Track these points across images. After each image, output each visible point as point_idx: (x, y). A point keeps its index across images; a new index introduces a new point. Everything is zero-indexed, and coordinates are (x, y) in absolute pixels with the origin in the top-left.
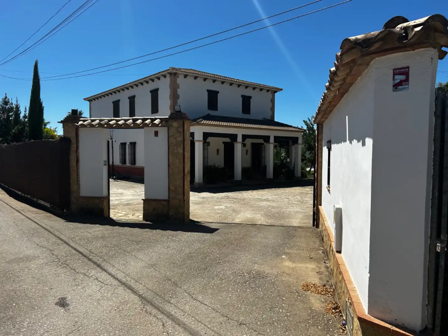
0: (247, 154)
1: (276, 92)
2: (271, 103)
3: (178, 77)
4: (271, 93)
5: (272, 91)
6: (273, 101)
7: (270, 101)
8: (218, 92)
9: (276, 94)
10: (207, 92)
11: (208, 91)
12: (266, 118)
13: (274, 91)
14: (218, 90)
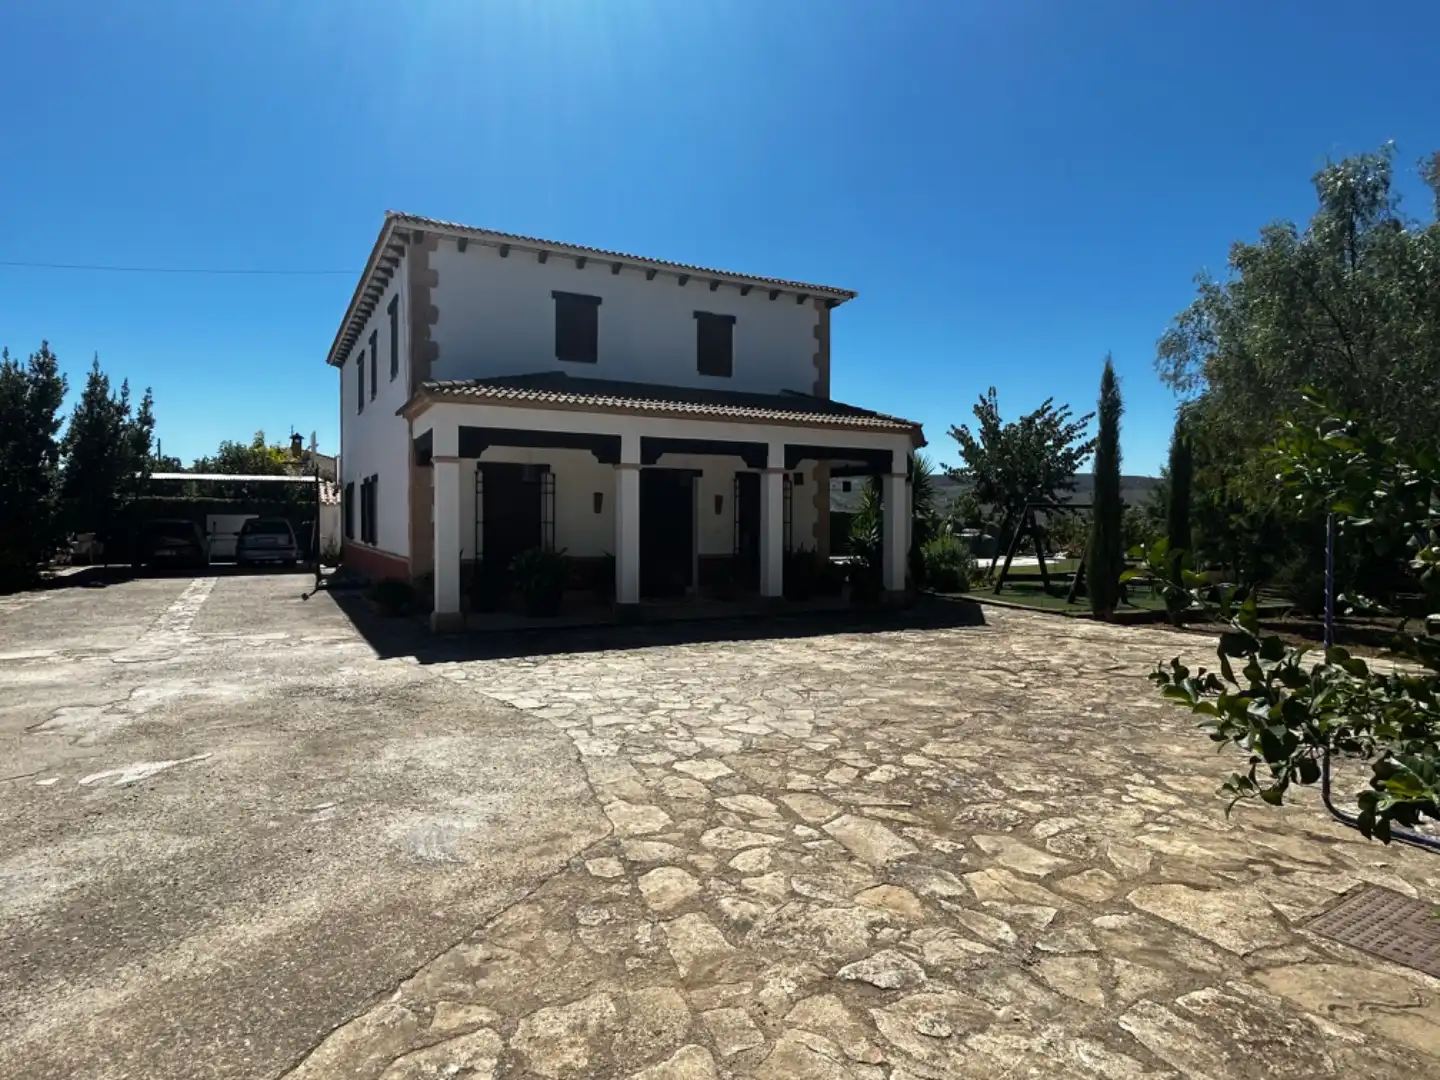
0: (718, 510)
1: (832, 303)
2: (817, 342)
3: (434, 248)
4: (817, 307)
5: (817, 299)
6: (822, 333)
7: (810, 332)
8: (598, 300)
9: (834, 311)
10: (554, 301)
11: (556, 295)
12: (796, 389)
13: (829, 300)
14: (595, 294)
